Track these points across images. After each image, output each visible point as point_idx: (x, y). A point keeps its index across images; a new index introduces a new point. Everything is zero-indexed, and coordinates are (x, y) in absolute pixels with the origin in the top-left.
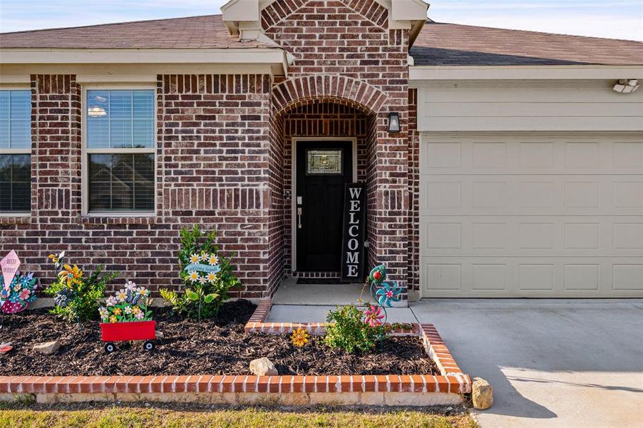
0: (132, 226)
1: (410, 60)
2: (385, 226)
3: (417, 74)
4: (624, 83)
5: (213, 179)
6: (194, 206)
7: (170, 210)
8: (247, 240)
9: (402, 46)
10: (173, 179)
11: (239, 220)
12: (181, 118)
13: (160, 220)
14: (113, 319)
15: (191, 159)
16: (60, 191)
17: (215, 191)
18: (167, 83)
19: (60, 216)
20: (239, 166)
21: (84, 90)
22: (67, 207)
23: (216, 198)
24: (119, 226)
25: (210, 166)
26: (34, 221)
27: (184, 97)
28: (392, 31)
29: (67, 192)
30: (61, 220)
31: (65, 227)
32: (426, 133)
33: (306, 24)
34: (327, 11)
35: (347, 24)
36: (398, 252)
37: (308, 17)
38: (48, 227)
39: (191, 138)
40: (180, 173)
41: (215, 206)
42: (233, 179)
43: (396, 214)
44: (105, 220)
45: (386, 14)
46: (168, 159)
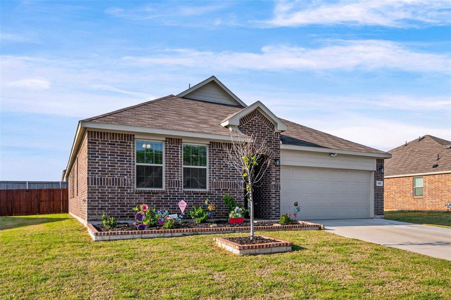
1: (281, 142)
2: (274, 196)
3: (282, 147)
5: (228, 178)
6: (222, 187)
7: (214, 189)
8: (238, 199)
9: (279, 137)
10: (215, 178)
11: (235, 192)
12: (217, 157)
13: (211, 192)
14: (233, 217)
15: (220, 171)
16: (176, 181)
17: (228, 182)
18: (213, 145)
19: (176, 190)
20: (235, 174)
21: (183, 144)
22: (179, 187)
23: (229, 185)
24: (197, 194)
25: (226, 174)
26: (167, 191)
27: (218, 150)
28: (276, 132)
29: (179, 181)
30: (176, 191)
31: (178, 194)
32: (283, 165)
33: (251, 127)
34: (257, 123)
35: (263, 128)
37: (252, 125)
38: (172, 194)
39: (220, 164)
40: (217, 176)
41: (228, 188)
42: (234, 179)
43: (277, 191)
44: (193, 191)
45: (274, 127)
46: (213, 171)
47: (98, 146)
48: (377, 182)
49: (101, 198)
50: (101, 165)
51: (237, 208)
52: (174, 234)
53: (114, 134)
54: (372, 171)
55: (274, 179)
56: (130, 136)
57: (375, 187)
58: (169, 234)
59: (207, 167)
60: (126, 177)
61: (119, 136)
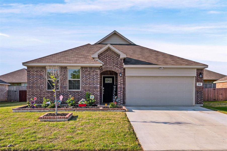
0: (77, 92)
1: (124, 64)
2: (119, 93)
3: (125, 66)
4: (161, 68)
5: (90, 84)
6: (87, 89)
7: (83, 90)
8: (96, 95)
9: (122, 61)
10: (83, 84)
11: (94, 91)
12: (85, 74)
13: (81, 91)
14: (80, 104)
15: (86, 81)
16: (64, 86)
17: (91, 86)
18: (82, 68)
19: (64, 90)
20: (94, 82)
21: (68, 69)
22: (66, 89)
24: (74, 92)
25: (90, 82)
26: (60, 91)
27: (85, 71)
28: (120, 59)
29: (66, 86)
30: (64, 91)
31: (65, 92)
32: (127, 76)
33: (106, 57)
34: (109, 55)
35: (113, 57)
36: (121, 97)
37: (106, 56)
38: (62, 92)
39: (86, 77)
40: (85, 83)
41: (91, 89)
42: (93, 84)
43: (121, 90)
44: (72, 91)
45: (120, 56)
46: (83, 81)
47: (31, 72)
48: (197, 83)
49: (33, 94)
50: (32, 81)
51: (83, 99)
52: (45, 111)
53: (37, 67)
54: (194, 77)
55: (119, 84)
56: (44, 67)
57: (196, 87)
58: (43, 111)
59: (80, 79)
60: (42, 85)
61: (39, 68)
